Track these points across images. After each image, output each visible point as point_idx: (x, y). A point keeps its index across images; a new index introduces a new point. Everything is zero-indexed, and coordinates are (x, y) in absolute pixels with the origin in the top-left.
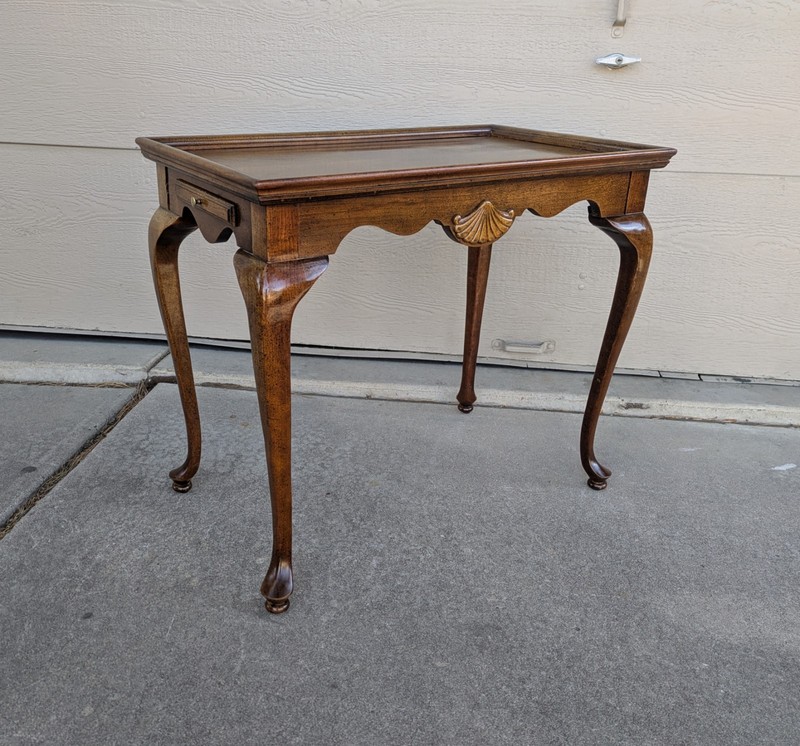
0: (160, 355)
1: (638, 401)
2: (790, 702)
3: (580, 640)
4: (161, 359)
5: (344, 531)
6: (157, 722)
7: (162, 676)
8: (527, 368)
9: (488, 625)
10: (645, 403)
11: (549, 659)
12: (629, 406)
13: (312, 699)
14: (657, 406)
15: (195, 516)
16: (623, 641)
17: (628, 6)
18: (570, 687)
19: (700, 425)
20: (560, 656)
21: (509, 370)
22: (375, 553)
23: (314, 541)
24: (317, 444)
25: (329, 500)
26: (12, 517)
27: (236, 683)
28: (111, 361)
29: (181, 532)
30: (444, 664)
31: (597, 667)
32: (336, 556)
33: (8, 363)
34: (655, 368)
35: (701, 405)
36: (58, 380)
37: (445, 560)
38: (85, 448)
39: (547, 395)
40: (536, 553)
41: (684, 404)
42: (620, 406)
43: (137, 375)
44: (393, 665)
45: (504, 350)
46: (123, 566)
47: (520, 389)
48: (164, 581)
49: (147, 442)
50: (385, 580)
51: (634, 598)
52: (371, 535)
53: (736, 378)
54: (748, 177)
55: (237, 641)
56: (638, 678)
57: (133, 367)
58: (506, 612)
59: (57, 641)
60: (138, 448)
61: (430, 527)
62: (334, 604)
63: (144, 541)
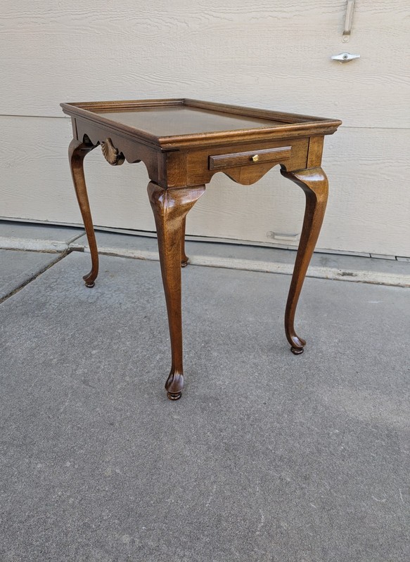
0: (78, 236)
1: (350, 272)
2: (384, 458)
3: (264, 410)
4: (78, 238)
5: (147, 338)
6: (9, 435)
7: (20, 410)
8: (288, 250)
9: (211, 397)
10: (354, 273)
11: (241, 419)
12: (344, 274)
13: (97, 430)
14: (362, 275)
15: (67, 325)
16: (290, 412)
17: (352, 22)
18: (248, 437)
19: (387, 287)
20: (248, 418)
21: (277, 250)
22: (160, 352)
23: (128, 343)
24: (149, 289)
25: (145, 320)
27: (58, 418)
28: (50, 238)
29: (56, 333)
30: (178, 417)
31: (269, 426)
32: (138, 352)
34: (368, 251)
35: (390, 275)
36: (22, 248)
37: (200, 358)
38: (23, 285)
40: (255, 358)
41: (379, 274)
42: (339, 274)
43: (62, 246)
44: (149, 415)
45: (273, 238)
46: (20, 350)
47: (278, 262)
48: (39, 359)
49: (55, 283)
50: (161, 368)
51: (307, 388)
52: (161, 342)
55: (66, 395)
56: (292, 435)
57: (60, 242)
58: (225, 390)
60: (49, 286)
61: (198, 339)
62: (127, 379)
63: (34, 337)
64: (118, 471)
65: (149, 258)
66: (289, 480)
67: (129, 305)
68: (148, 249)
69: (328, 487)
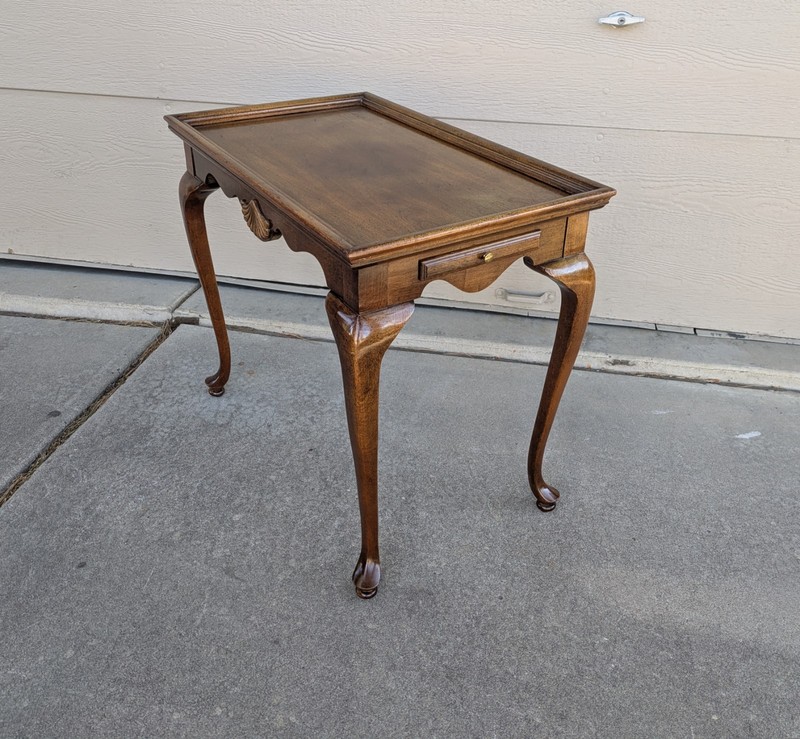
0: (186, 293)
1: (624, 358)
2: (671, 680)
3: (499, 609)
4: (187, 297)
5: (317, 490)
6: (124, 667)
7: (134, 625)
8: (528, 317)
9: (422, 590)
10: (631, 359)
11: (467, 626)
12: (615, 363)
13: (255, 653)
14: (642, 364)
15: (188, 469)
16: (538, 611)
18: (479, 654)
19: (681, 385)
20: (478, 623)
21: (511, 319)
22: (340, 513)
23: (287, 499)
24: (312, 396)
25: (310, 456)
26: (34, 462)
27: (194, 635)
28: (140, 300)
29: (173, 485)
30: (375, 626)
31: (508, 635)
32: (304, 516)
33: (49, 300)
34: (652, 321)
35: (686, 364)
36: (93, 317)
37: (400, 523)
38: (106, 392)
39: (538, 349)
40: (483, 519)
41: (668, 362)
42: (607, 362)
43: (162, 315)
44: (330, 624)
45: (506, 300)
46: (119, 517)
47: (513, 342)
48: (151, 534)
49: (159, 390)
50: (342, 542)
51: (561, 569)
52: (340, 495)
53: (730, 334)
55: (202, 595)
56: (542, 648)
57: (160, 307)
58: (441, 577)
59: (53, 588)
60: (150, 396)
61: (395, 488)
62: (293, 563)
63: (140, 494)
64: (293, 719)
65: (307, 335)
66: (538, 720)
67: (283, 428)
68: (304, 320)
69: (594, 730)
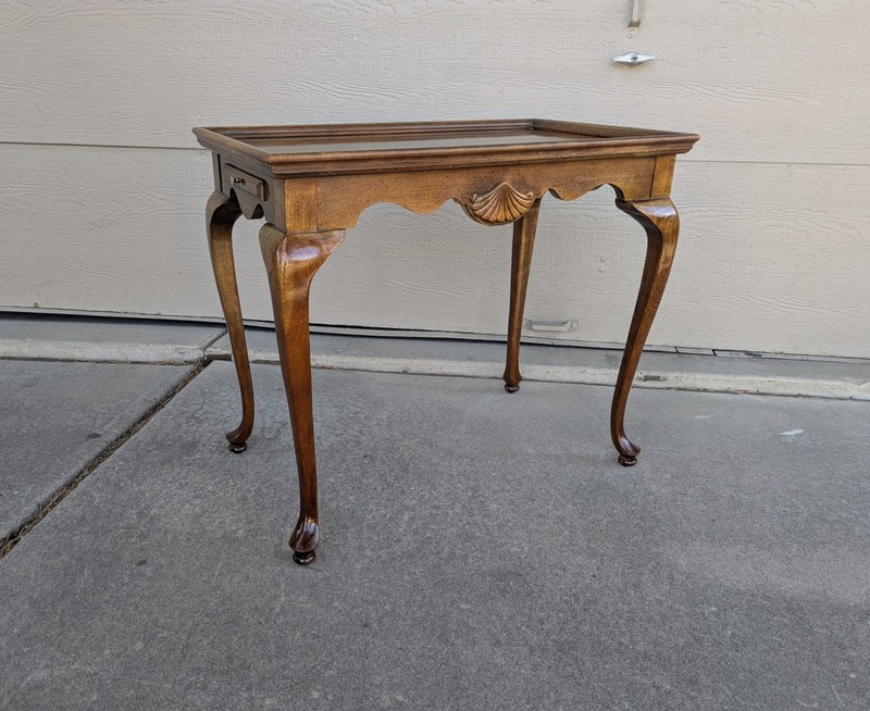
0: (215, 336)
1: (655, 374)
2: (794, 642)
3: (596, 586)
4: (217, 339)
5: (379, 489)
6: (202, 656)
7: (207, 615)
8: (552, 346)
9: (510, 572)
10: (662, 375)
11: (566, 602)
12: (647, 378)
13: (346, 637)
14: (673, 378)
15: (243, 476)
16: (637, 586)
17: (642, 8)
18: (586, 628)
19: (714, 394)
20: (577, 600)
21: (536, 348)
22: (407, 508)
23: (351, 498)
24: (357, 413)
25: (366, 462)
26: (78, 477)
27: (275, 622)
28: (171, 341)
29: (229, 490)
30: (469, 607)
31: (611, 609)
32: (371, 511)
33: (78, 344)
34: (672, 344)
35: (714, 376)
36: (123, 359)
37: (472, 515)
38: (145, 418)
39: (570, 368)
40: (556, 508)
41: (698, 376)
42: (639, 378)
43: (194, 353)
44: (420, 607)
45: (531, 329)
46: (176, 519)
47: (545, 364)
48: (213, 532)
49: (201, 412)
50: (415, 533)
51: (648, 548)
52: (404, 492)
53: (747, 353)
54: (756, 165)
55: (277, 585)
56: (650, 620)
57: (191, 347)
58: (527, 560)
59: (113, 585)
60: (193, 417)
61: (459, 485)
62: (368, 553)
63: (194, 498)
64: (400, 698)
65: (340, 366)
66: (668, 687)
67: (333, 439)
68: (337, 353)
69: (731, 694)
